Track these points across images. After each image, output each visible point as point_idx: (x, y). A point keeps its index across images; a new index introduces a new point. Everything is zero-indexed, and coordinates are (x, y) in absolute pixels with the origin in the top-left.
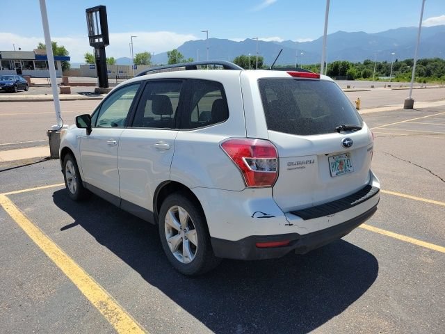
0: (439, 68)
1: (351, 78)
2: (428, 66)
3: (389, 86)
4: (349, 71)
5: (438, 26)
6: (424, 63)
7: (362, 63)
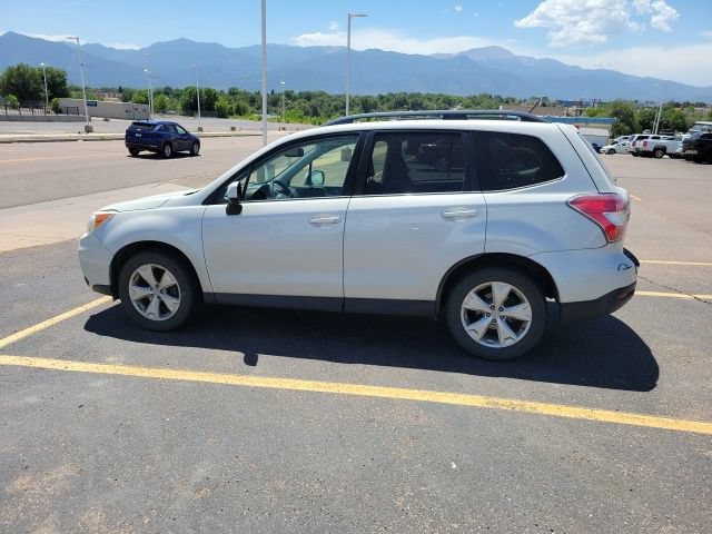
0: (326, 104)
1: (222, 114)
2: (313, 101)
3: (284, 129)
4: (217, 104)
5: (314, 48)
6: (308, 97)
7: (226, 92)
